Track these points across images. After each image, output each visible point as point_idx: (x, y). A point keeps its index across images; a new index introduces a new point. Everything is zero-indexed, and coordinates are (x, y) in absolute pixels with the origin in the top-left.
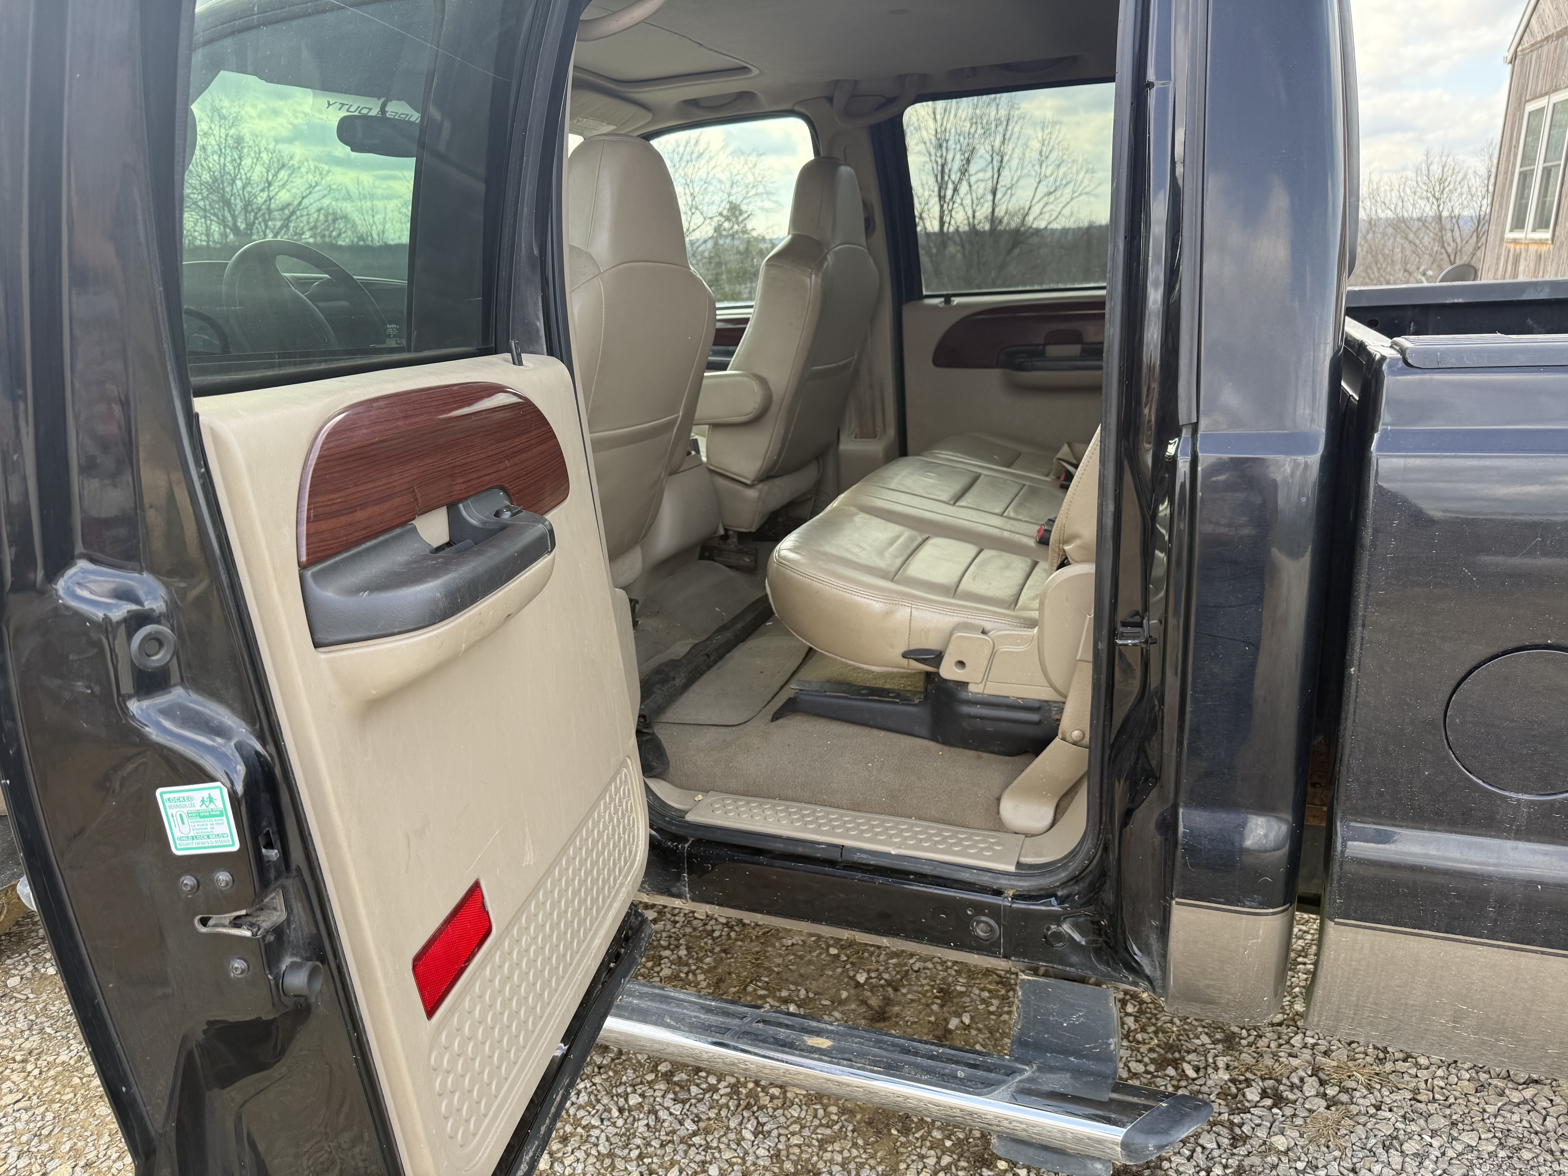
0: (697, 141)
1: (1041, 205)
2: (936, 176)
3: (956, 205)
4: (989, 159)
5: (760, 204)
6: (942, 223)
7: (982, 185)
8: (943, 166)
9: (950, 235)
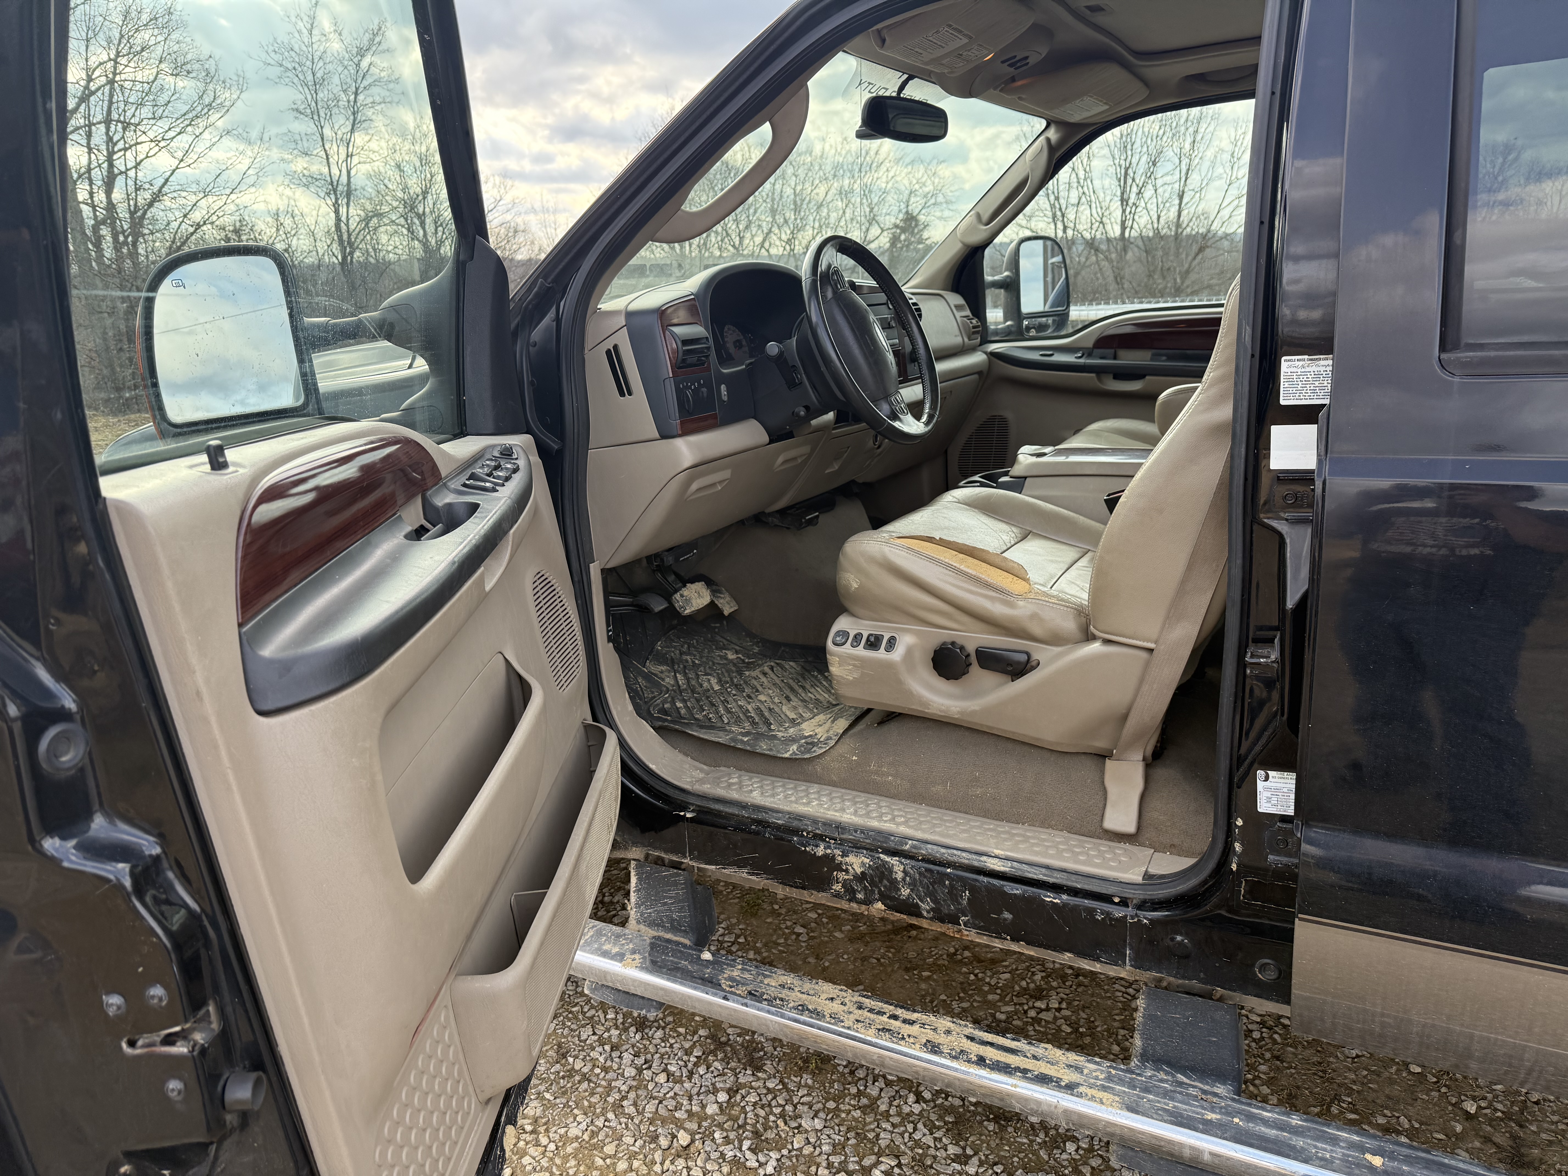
0: (877, 151)
1: (1231, 208)
2: (1119, 180)
3: (1139, 210)
4: (1177, 161)
5: (938, 214)
6: (1123, 228)
7: (1168, 188)
8: (1127, 169)
9: (1132, 240)
